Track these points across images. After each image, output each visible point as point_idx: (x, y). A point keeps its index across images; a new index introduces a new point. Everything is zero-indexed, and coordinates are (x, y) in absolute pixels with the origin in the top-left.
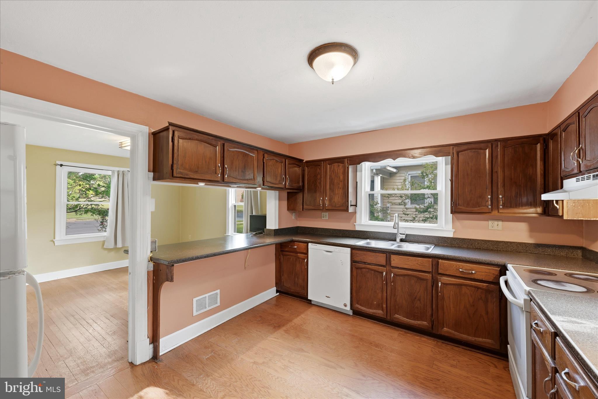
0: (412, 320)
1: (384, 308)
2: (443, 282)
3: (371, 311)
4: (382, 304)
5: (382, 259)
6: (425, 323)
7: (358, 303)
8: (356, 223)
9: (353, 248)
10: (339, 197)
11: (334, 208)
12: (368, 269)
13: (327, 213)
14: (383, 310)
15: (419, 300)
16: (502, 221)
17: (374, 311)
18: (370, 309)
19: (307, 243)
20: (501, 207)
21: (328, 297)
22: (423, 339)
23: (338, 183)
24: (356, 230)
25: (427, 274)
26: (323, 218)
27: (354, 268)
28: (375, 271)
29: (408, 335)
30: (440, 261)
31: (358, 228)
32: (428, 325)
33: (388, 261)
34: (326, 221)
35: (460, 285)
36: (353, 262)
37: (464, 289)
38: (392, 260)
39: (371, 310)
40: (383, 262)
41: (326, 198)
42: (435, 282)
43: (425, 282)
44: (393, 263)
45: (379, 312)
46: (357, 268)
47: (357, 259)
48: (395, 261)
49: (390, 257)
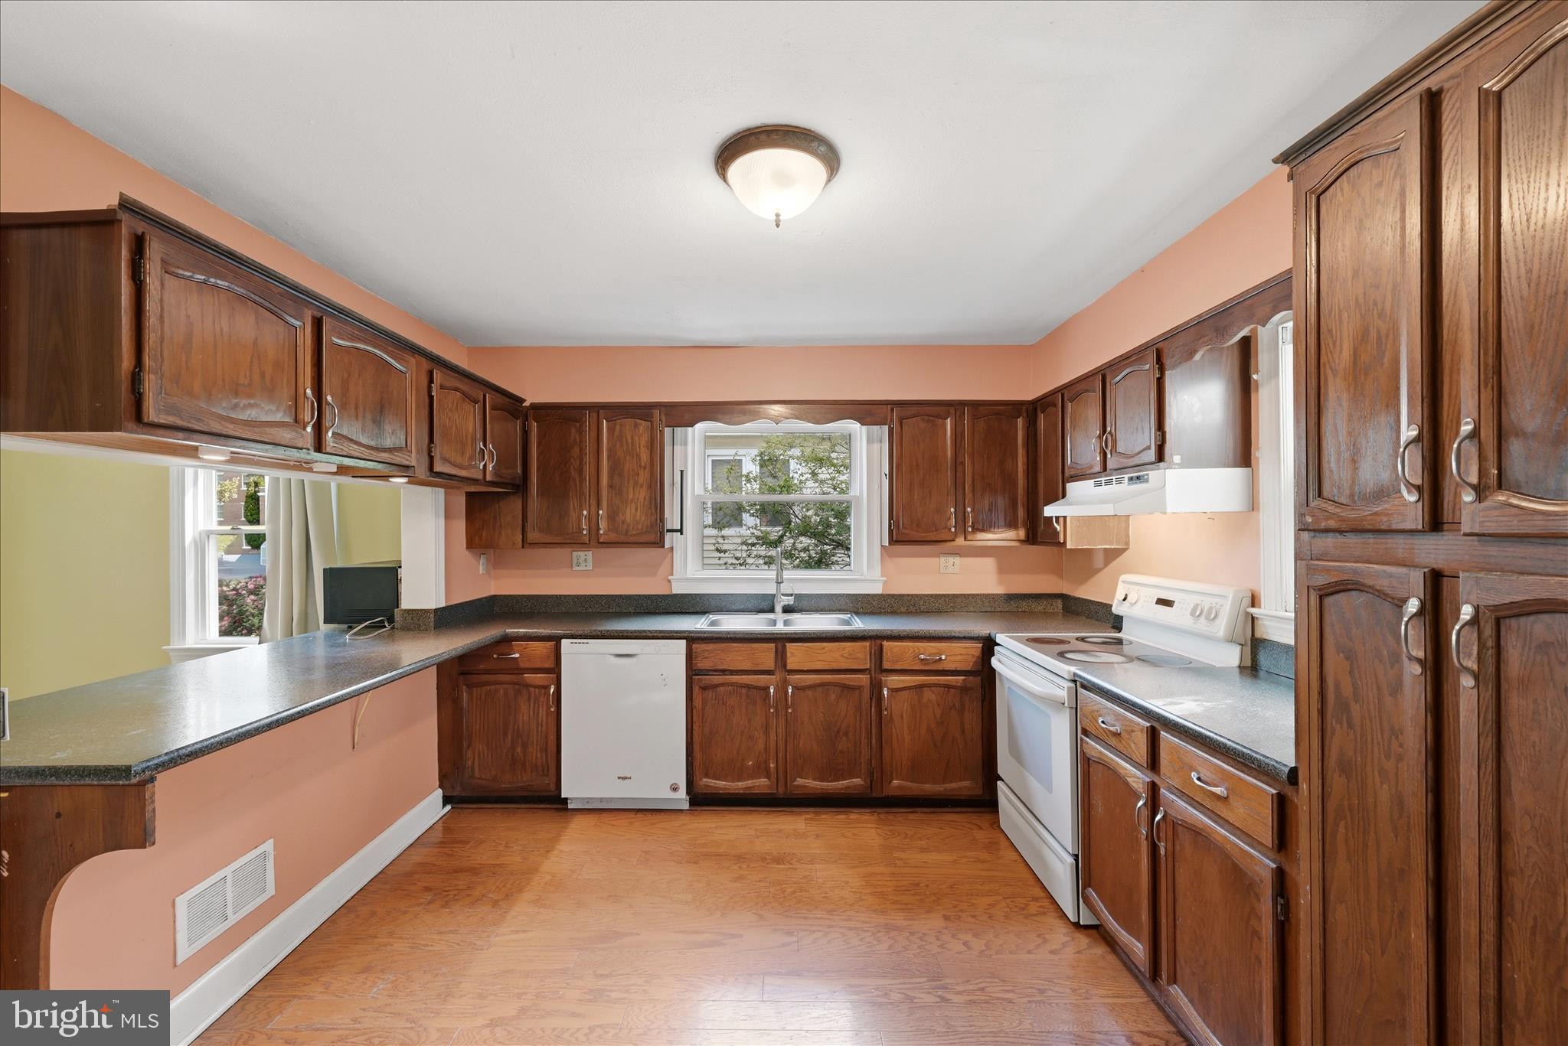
0: (831, 781)
1: (772, 770)
2: (890, 687)
3: (739, 786)
4: (766, 762)
5: (766, 656)
6: (857, 781)
7: (707, 775)
8: (672, 575)
9: (693, 639)
10: (636, 510)
11: (623, 538)
12: (732, 684)
13: (590, 554)
14: (768, 777)
15: (846, 734)
16: (961, 556)
17: (750, 783)
18: (738, 781)
19: (557, 640)
20: (970, 529)
21: (624, 778)
22: (853, 816)
23: (633, 471)
24: (674, 592)
25: (861, 676)
26: (576, 568)
27: (696, 690)
28: (748, 687)
29: (823, 816)
30: (885, 643)
31: (678, 589)
32: (863, 783)
33: (781, 656)
34: (586, 574)
35: (920, 687)
36: (693, 672)
37: (929, 695)
38: (789, 655)
39: (740, 783)
40: (768, 662)
41: (601, 512)
42: (876, 687)
43: (857, 692)
44: (792, 663)
45: (760, 784)
46: (704, 688)
47: (703, 664)
48: (796, 655)
49: (784, 647)
